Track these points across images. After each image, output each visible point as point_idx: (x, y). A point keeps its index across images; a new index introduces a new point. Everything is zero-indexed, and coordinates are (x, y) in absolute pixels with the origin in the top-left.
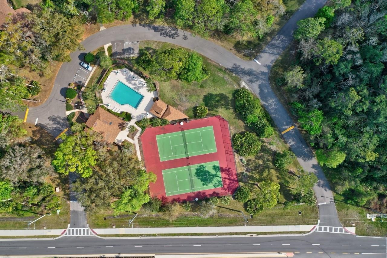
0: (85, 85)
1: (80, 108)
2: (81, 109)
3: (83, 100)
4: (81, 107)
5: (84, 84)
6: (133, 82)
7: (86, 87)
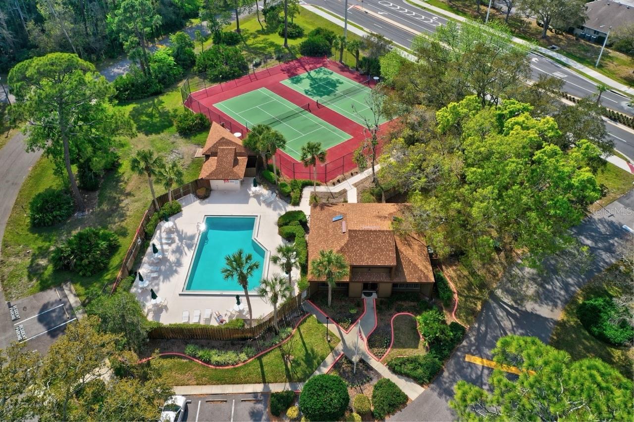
0: (259, 388)
1: (361, 361)
2: (363, 354)
3: (325, 365)
4: (355, 359)
5: (255, 394)
6: (172, 258)
7: (264, 382)
